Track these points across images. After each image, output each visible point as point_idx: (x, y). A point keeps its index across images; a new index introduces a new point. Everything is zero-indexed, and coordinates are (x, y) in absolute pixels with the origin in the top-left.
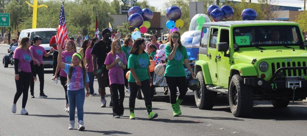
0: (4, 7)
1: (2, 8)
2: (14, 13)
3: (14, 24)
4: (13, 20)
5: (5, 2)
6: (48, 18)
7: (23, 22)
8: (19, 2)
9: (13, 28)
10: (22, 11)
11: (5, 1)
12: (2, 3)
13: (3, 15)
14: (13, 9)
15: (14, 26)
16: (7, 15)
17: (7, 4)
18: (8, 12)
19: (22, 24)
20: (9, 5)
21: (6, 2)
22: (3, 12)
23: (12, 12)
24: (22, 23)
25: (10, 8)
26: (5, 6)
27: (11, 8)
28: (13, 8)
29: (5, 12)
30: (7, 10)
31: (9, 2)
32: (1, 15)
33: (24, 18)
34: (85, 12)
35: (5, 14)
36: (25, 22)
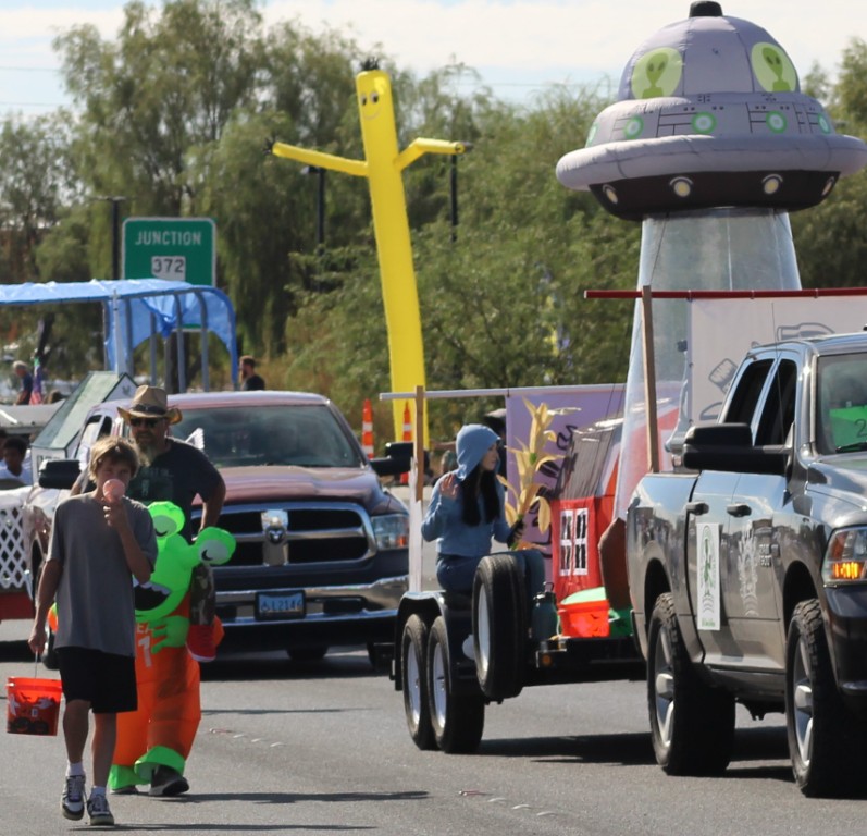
0: (179, 168)
1: (165, 174)
2: (263, 211)
3: (269, 304)
4: (255, 271)
5: (188, 126)
6: (530, 249)
7: (328, 287)
8: (306, 123)
9: (257, 341)
10: (328, 198)
11: (192, 115)
12: (163, 129)
13: (157, 237)
14: (254, 185)
15: (267, 321)
16: (197, 238)
17: (209, 139)
18: (216, 207)
19: (315, 310)
20: (223, 150)
21: (200, 121)
22: (176, 207)
23: (247, 208)
24: (321, 298)
25: (235, 176)
26: (190, 160)
27: (243, 174)
28: (258, 176)
29: (193, 212)
30: (208, 190)
31: (222, 125)
32: (144, 239)
33: (338, 253)
34: (851, 191)
35: (182, 227)
36: (337, 294)
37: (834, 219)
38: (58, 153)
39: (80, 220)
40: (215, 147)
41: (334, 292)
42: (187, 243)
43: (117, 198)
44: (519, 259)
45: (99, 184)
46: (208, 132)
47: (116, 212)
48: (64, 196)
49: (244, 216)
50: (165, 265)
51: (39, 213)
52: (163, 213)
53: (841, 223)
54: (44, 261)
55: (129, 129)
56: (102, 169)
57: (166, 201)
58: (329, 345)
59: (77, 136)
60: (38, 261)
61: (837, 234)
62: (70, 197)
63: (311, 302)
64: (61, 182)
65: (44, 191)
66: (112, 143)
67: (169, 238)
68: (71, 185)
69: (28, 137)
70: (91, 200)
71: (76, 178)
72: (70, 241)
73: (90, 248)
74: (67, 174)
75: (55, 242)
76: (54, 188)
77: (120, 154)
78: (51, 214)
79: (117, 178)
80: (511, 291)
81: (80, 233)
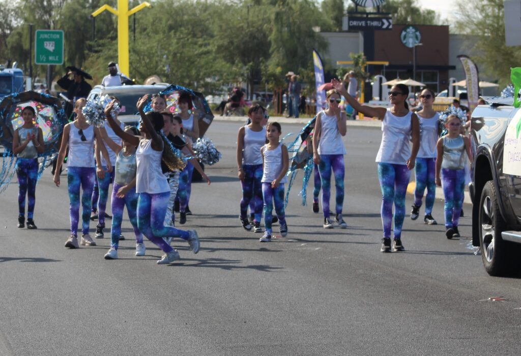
0: (50, 15)
1: (46, 17)
2: (76, 29)
3: (77, 57)
5: (53, 3)
6: (159, 41)
7: (96, 52)
8: (88, 3)
10: (96, 25)
12: (45, 3)
13: (46, 36)
14: (74, 20)
16: (58, 36)
18: (62, 27)
19: (94, 59)
22: (49, 27)
24: (96, 55)
25: (68, 18)
26: (53, 13)
27: (70, 17)
28: (74, 18)
29: (54, 28)
30: (59, 22)
31: (63, 3)
32: (42, 36)
33: (101, 41)
34: (254, 25)
35: (53, 33)
36: (101, 54)
37: (249, 34)
38: (12, 10)
39: (20, 30)
40: (61, 9)
41: (100, 53)
42: (55, 38)
43: (31, 24)
44: (155, 44)
45: (26, 20)
46: (59, 5)
47: (31, 29)
48: (14, 23)
49: (70, 30)
50: (48, 44)
51: (7, 29)
52: (46, 28)
53: (251, 35)
54: (9, 43)
55: (35, 3)
56: (26, 15)
57: (46, 25)
58: (98, 69)
59: (17, 5)
60: (7, 43)
61: (250, 38)
62: (16, 24)
63: (93, 56)
64: (13, 19)
65: (8, 22)
66: (30, 7)
67: (49, 36)
68: (16, 20)
69: (3, 6)
70: (23, 25)
71: (18, 18)
72: (17, 37)
73: (23, 39)
74: (15, 16)
75: (12, 37)
76: (11, 21)
77: (32, 11)
78: (11, 28)
79: (31, 18)
80: (153, 54)
81: (20, 35)
